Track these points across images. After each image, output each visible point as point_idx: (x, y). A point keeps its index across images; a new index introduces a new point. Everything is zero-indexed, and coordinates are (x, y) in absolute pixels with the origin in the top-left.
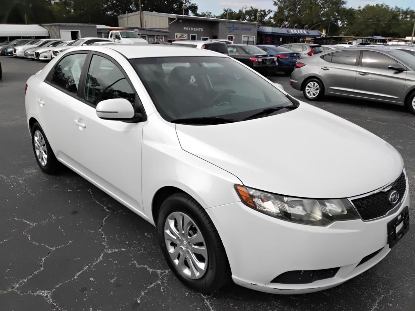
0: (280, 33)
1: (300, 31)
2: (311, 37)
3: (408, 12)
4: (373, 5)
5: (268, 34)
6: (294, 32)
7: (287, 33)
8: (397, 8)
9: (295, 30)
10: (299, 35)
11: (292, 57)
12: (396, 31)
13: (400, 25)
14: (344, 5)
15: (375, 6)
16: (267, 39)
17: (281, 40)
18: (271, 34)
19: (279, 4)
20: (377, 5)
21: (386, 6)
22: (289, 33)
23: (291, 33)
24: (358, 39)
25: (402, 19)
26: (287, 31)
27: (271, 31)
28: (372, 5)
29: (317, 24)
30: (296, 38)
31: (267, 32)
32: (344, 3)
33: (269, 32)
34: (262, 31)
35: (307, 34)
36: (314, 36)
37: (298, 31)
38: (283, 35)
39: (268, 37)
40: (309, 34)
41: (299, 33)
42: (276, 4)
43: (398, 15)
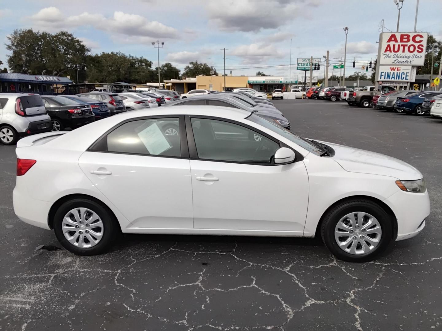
0: (29, 80)
1: (50, 78)
2: (62, 84)
3: (142, 61)
4: (109, 53)
5: (13, 81)
6: (44, 79)
7: (35, 80)
8: (131, 56)
9: (44, 77)
10: (50, 82)
11: (101, 106)
12: (137, 77)
13: (138, 72)
14: (89, 53)
15: (110, 53)
16: (11, 86)
17: (30, 88)
18: (17, 81)
19: (14, 48)
20: (112, 53)
21: (123, 54)
22: (38, 80)
23: (40, 80)
24: (104, 86)
25: (139, 66)
26: (36, 78)
27: (17, 78)
28: (107, 53)
29: (64, 71)
30: (45, 85)
31: (12, 79)
32: (88, 50)
33: (15, 79)
34: (5, 78)
35: (58, 81)
36: (66, 83)
37: (48, 77)
38: (31, 82)
39: (12, 84)
40: (60, 81)
41: (49, 80)
42: (10, 48)
43: (135, 63)
